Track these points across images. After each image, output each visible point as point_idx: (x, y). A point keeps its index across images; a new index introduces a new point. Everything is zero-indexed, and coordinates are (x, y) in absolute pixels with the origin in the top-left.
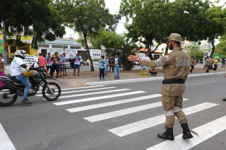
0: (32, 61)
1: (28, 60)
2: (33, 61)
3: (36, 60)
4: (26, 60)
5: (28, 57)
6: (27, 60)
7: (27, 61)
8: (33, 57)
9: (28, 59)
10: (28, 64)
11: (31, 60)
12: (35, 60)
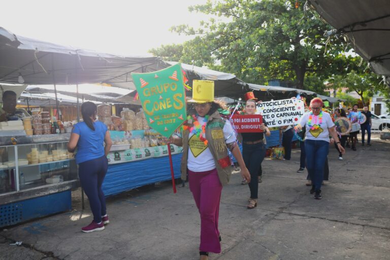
0: (292, 114)
1: (282, 113)
2: (294, 112)
3: (299, 108)
4: (277, 113)
5: (282, 106)
6: (280, 113)
7: (281, 115)
8: (291, 102)
9: (282, 109)
10: (283, 122)
11: (289, 112)
12: (297, 110)
